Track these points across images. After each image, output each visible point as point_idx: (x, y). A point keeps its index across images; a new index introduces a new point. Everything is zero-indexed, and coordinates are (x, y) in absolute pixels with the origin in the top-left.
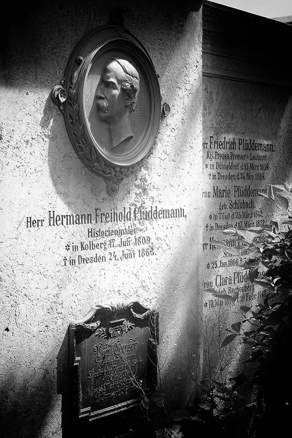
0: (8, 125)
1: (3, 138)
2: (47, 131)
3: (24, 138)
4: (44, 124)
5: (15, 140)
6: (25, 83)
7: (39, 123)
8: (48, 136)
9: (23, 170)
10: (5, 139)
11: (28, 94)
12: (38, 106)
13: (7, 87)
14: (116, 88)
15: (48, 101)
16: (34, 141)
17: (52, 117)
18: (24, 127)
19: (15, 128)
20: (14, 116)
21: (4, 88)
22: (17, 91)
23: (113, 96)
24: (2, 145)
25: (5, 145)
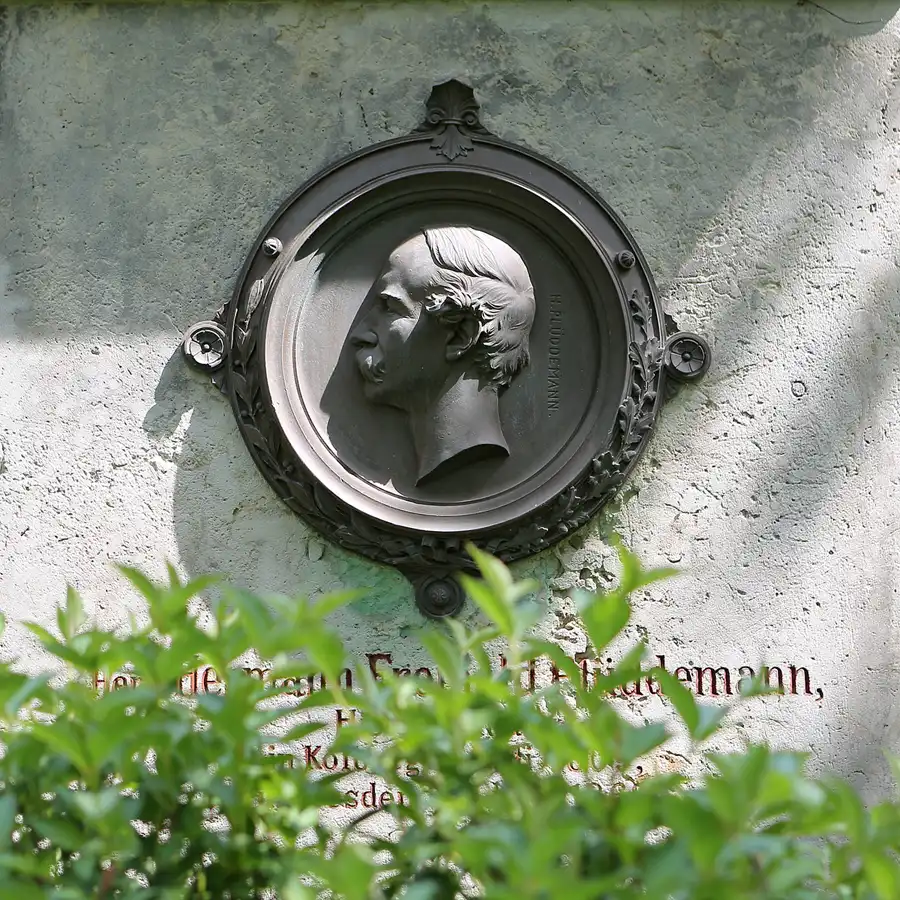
0: (28, 435)
1: (10, 468)
2: (171, 445)
3: (82, 465)
4: (158, 425)
5: (49, 471)
6: (85, 327)
7: (140, 424)
8: (175, 459)
9: (80, 546)
10: (16, 468)
11: (97, 353)
12: (133, 381)
13: (22, 340)
14: (404, 312)
15: (170, 364)
16: (120, 472)
17: (186, 407)
18: (82, 439)
19: (51, 442)
20: (49, 410)
21: (13, 346)
22: (60, 347)
23: (396, 335)
24: (6, 485)
25: (18, 485)
